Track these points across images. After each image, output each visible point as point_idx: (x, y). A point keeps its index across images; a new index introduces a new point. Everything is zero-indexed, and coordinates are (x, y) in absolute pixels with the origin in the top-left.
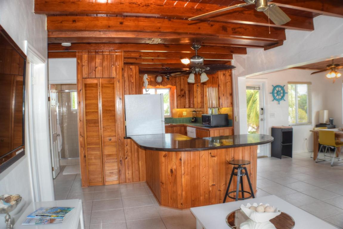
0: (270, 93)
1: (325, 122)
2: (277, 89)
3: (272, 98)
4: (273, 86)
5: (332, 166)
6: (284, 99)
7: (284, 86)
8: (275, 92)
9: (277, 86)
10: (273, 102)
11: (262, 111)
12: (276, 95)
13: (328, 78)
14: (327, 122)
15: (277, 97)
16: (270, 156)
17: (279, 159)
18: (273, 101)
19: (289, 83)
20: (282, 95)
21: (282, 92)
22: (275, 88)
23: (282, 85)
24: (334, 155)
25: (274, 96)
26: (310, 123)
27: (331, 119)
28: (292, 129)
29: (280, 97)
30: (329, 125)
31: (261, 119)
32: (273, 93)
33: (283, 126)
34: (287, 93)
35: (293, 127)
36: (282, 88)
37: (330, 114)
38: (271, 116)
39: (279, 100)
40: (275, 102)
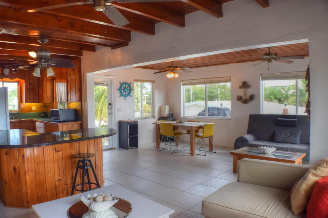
0: (118, 89)
1: (166, 116)
2: (124, 86)
3: (119, 94)
4: (120, 82)
5: (172, 153)
6: (130, 95)
7: (131, 83)
8: (123, 88)
9: (124, 83)
10: (120, 98)
11: (110, 106)
12: (123, 91)
13: (168, 78)
14: (168, 115)
15: (124, 94)
16: (118, 147)
17: (127, 150)
18: (120, 96)
19: (135, 80)
20: (128, 91)
21: (128, 88)
22: (122, 84)
23: (129, 82)
24: (173, 144)
25: (121, 92)
26: (153, 116)
27: (171, 113)
28: (137, 122)
29: (127, 94)
30: (170, 118)
31: (109, 114)
32: (120, 89)
33: (129, 120)
34: (133, 90)
35: (138, 121)
36: (129, 85)
37: (171, 109)
38: (118, 111)
39: (125, 96)
40: (122, 98)
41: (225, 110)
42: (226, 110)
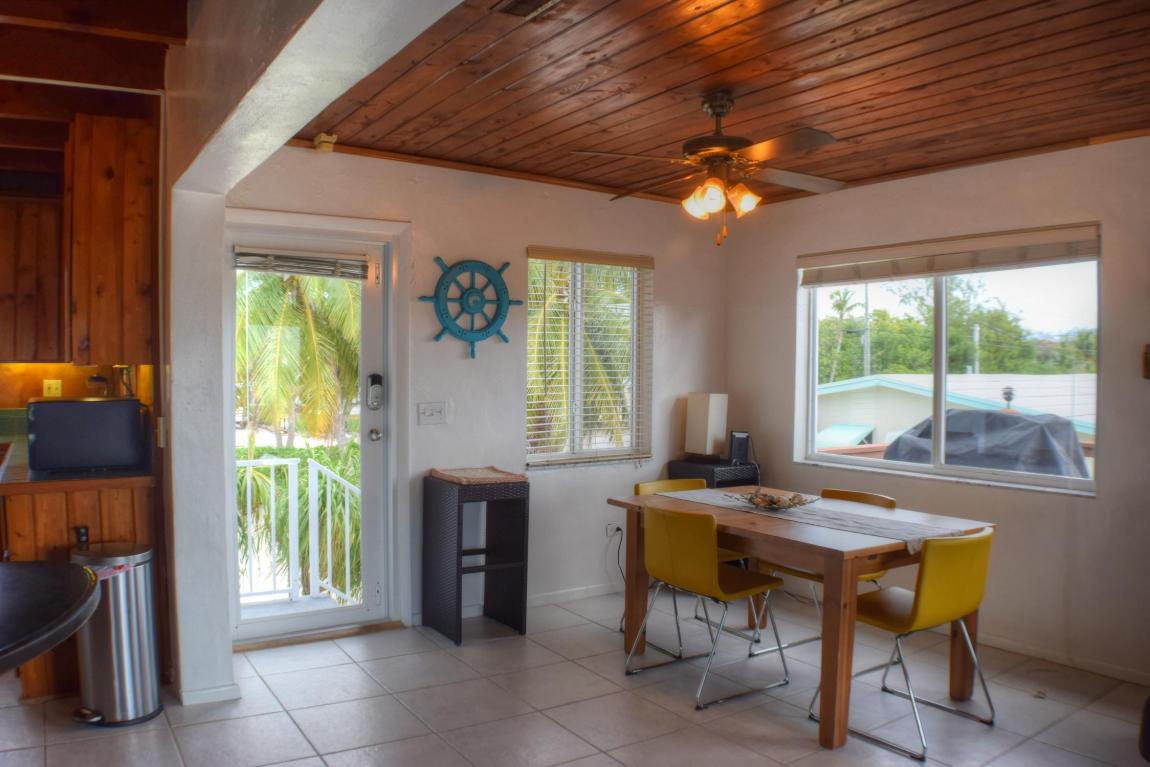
0: (423, 298)
1: (709, 450)
2: (464, 278)
3: (434, 326)
4: (438, 260)
6: (499, 332)
7: (506, 265)
8: (453, 291)
9: (463, 265)
10: (434, 344)
11: (374, 390)
12: (453, 308)
14: (717, 445)
15: (463, 322)
16: (418, 620)
18: (437, 337)
19: (533, 251)
20: (489, 309)
21: (490, 293)
22: (449, 272)
23: (495, 262)
24: (736, 616)
25: (441, 314)
26: (639, 453)
27: (738, 435)
29: (479, 322)
30: (728, 462)
31: (372, 432)
32: (437, 297)
33: (492, 469)
34: (519, 303)
35: (533, 477)
36: (495, 275)
37: (738, 414)
38: (422, 416)
39: (470, 337)
40: (452, 346)
41: (1048, 434)
42: (1054, 432)
